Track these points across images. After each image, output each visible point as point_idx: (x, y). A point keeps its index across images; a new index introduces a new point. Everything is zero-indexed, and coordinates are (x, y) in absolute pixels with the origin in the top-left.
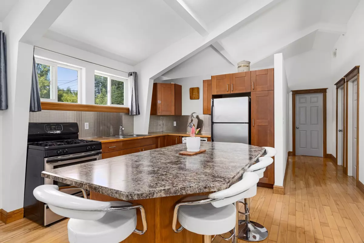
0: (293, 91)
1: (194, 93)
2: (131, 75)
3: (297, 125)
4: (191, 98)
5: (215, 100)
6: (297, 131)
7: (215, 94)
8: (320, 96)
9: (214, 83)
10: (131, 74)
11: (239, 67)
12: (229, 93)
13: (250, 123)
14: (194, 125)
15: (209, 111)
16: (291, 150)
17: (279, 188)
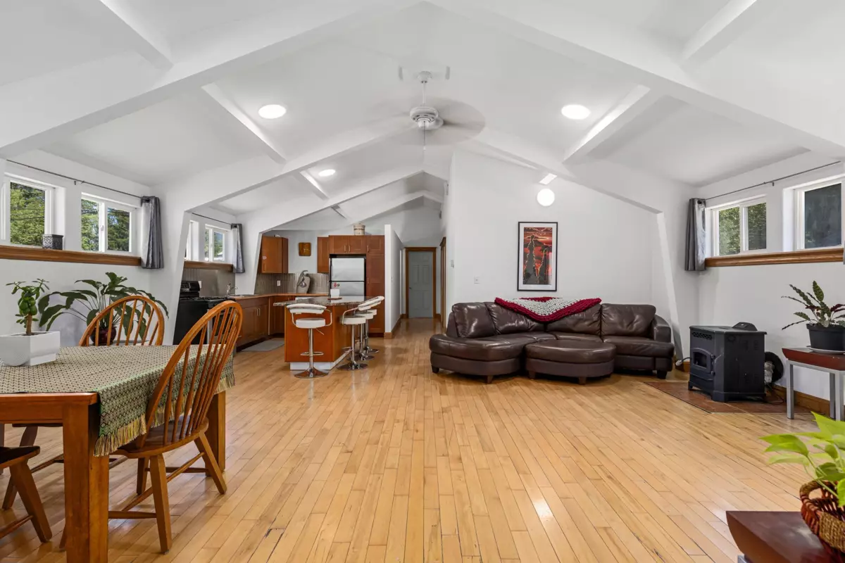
0: (406, 248)
1: (304, 249)
2: (236, 227)
3: (410, 286)
4: (301, 254)
5: (333, 259)
6: (410, 290)
7: (333, 253)
8: (431, 254)
9: (332, 243)
10: (233, 226)
11: (355, 229)
12: (346, 253)
13: (365, 281)
14: (306, 285)
15: (325, 268)
16: (405, 313)
17: (388, 334)
